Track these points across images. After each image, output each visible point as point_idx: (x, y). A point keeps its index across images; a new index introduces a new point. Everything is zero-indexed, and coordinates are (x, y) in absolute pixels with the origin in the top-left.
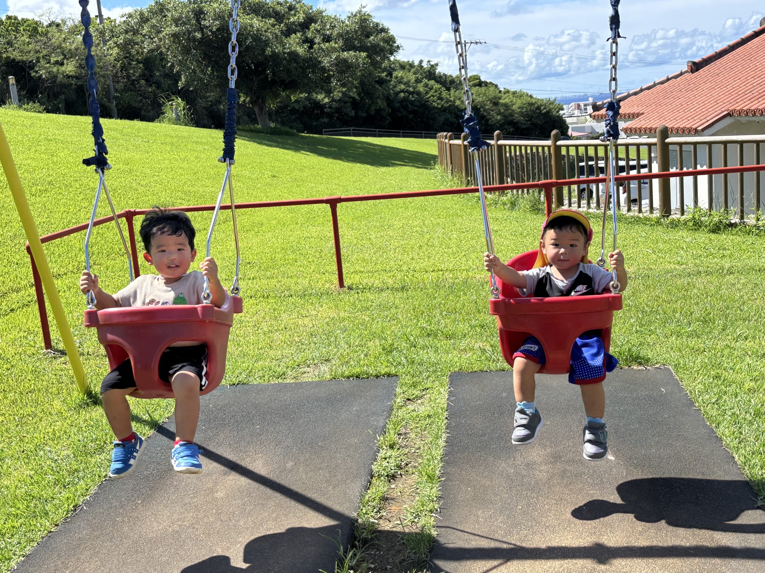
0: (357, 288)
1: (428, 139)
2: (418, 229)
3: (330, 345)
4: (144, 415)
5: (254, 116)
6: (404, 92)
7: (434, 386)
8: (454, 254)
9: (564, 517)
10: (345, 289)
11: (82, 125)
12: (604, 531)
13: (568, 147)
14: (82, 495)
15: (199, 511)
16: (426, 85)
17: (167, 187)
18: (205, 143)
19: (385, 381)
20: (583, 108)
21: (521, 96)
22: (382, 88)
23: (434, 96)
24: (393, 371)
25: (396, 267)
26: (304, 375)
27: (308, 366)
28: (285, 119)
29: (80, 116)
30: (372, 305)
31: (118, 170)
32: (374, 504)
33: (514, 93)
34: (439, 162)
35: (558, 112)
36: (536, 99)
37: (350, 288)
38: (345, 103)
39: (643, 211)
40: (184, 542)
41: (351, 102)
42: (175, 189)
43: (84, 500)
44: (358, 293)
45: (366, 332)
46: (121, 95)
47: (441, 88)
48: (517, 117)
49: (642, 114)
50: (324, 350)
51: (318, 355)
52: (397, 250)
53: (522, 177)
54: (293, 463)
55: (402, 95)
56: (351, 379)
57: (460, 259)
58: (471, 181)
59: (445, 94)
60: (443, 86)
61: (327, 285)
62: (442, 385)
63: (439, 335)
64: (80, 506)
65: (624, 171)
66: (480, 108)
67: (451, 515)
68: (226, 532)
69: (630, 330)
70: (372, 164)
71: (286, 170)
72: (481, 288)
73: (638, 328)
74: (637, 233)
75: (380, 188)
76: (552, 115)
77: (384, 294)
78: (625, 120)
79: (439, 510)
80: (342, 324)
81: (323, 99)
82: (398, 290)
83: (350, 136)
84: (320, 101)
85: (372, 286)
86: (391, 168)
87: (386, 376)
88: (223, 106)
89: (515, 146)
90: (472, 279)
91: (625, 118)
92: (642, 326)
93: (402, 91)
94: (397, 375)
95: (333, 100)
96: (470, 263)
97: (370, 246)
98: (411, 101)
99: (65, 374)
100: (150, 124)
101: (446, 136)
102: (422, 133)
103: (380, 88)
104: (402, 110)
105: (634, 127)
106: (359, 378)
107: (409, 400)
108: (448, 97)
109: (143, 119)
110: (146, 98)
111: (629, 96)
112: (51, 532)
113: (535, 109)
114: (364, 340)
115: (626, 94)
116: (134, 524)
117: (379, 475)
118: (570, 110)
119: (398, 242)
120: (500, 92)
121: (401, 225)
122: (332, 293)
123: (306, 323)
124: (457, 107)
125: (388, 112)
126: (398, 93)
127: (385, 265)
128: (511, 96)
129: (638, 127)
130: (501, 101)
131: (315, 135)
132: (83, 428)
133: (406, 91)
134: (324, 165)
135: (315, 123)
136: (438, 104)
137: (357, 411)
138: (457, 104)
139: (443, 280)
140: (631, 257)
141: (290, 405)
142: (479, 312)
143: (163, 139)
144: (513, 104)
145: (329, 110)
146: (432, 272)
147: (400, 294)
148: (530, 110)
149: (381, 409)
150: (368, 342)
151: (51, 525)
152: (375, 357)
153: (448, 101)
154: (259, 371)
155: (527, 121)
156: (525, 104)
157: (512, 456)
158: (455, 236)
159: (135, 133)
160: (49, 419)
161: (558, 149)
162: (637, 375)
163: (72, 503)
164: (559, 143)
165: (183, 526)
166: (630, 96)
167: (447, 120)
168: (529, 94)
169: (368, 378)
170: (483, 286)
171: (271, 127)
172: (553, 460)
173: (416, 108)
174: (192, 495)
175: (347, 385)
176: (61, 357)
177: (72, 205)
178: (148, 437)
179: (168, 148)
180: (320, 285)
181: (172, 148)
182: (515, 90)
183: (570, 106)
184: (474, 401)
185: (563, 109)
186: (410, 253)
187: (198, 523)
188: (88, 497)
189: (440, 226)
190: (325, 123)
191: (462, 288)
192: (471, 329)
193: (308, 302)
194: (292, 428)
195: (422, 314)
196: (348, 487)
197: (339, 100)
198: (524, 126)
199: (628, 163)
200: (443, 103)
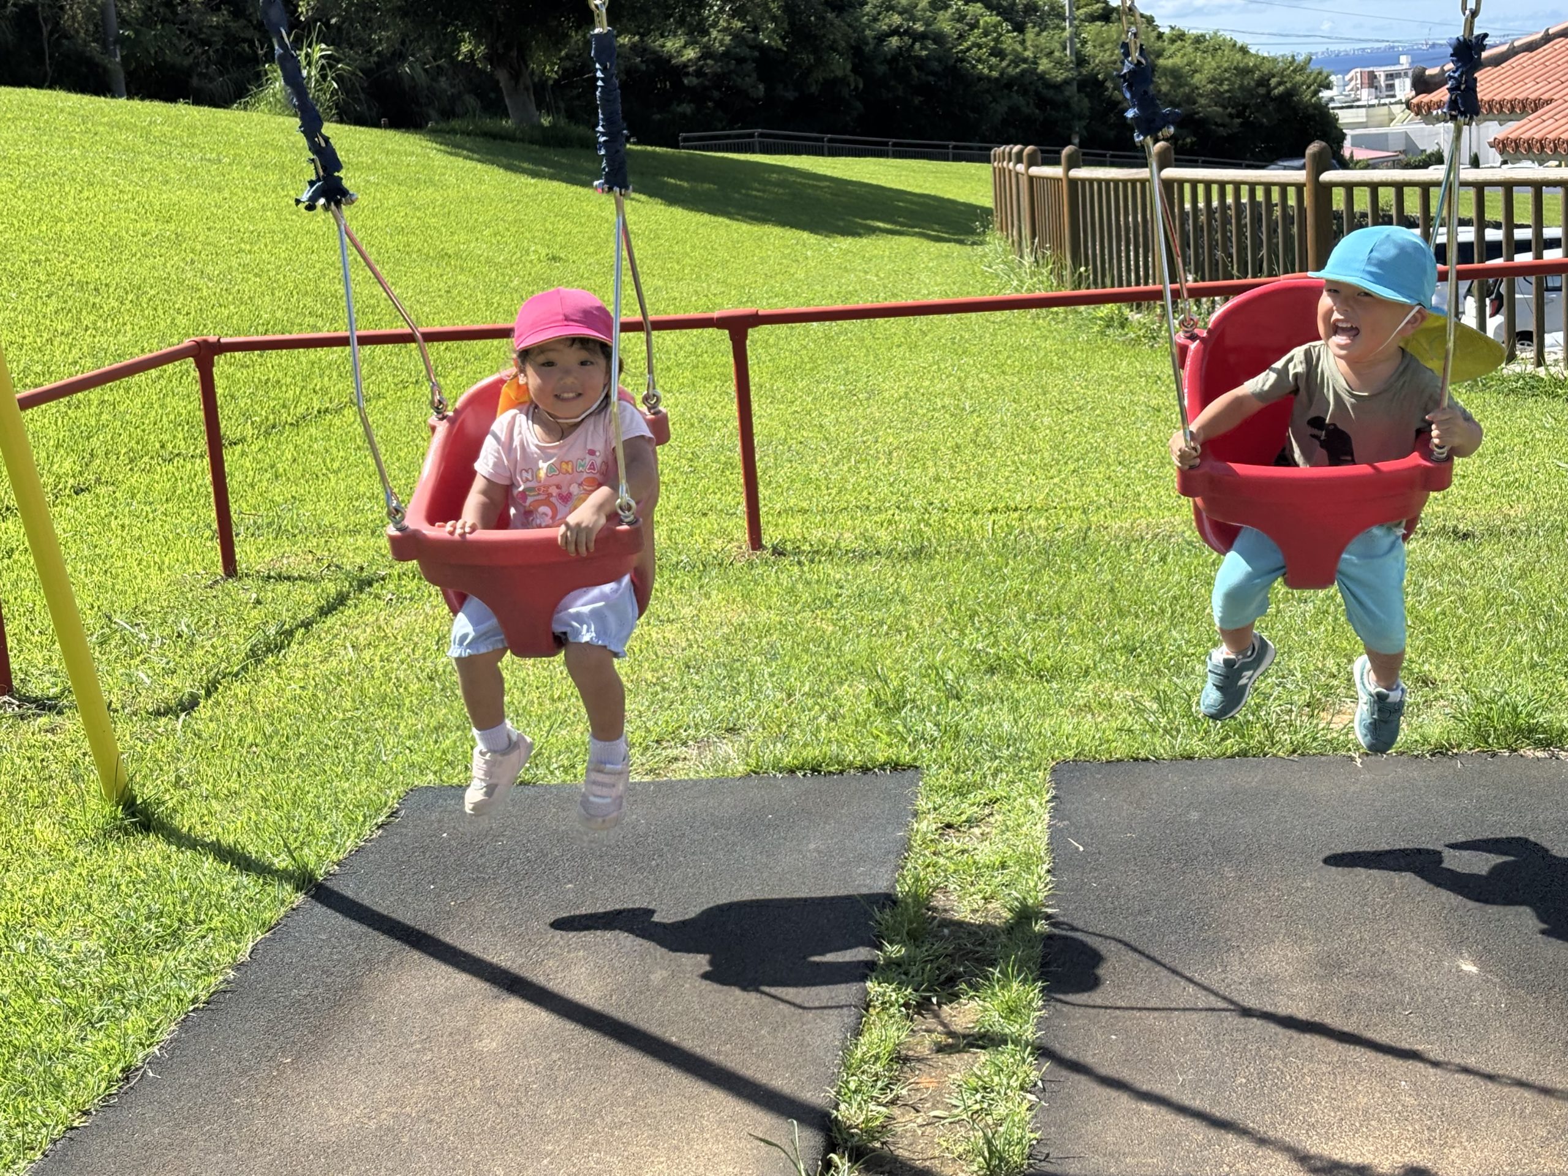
0: (797, 551)
1: (964, 163)
2: (947, 401)
3: (736, 692)
4: (277, 856)
5: (492, 95)
6: (900, 35)
7: (1014, 794)
8: (1046, 467)
9: (1352, 1104)
10: (767, 554)
11: (42, 115)
12: (1453, 1137)
13: (1349, 187)
14: (141, 1044)
15: (440, 1083)
16: (960, 17)
17: (277, 281)
18: (369, 168)
19: (887, 778)
20: (1383, 84)
21: (1216, 50)
22: (843, 20)
23: (980, 47)
24: (906, 755)
25: (894, 498)
26: (675, 766)
27: (684, 744)
28: (577, 103)
29: (35, 90)
30: (838, 595)
31: (144, 235)
32: (878, 1067)
33: (1199, 40)
34: (998, 225)
35: (1316, 93)
36: (1256, 56)
37: (779, 552)
38: (741, 61)
39: (1548, 363)
40: (409, 1153)
41: (755, 60)
42: (296, 287)
43: (147, 1056)
44: (799, 563)
45: (829, 662)
46: (137, 32)
47: (1000, 24)
48: (1204, 107)
49: (1549, 102)
50: (723, 703)
51: (707, 717)
52: (895, 454)
53: (1225, 266)
54: (665, 974)
55: (894, 41)
56: (800, 774)
57: (1064, 481)
58: (1088, 277)
59: (1010, 41)
60: (1006, 20)
61: (718, 544)
62: (1033, 792)
63: (1020, 670)
64: (137, 1070)
65: (1500, 256)
66: (1105, 80)
67: (1070, 1096)
68: (512, 1132)
69: (1514, 663)
70: (814, 227)
71: (585, 240)
72: (1123, 553)
73: (1536, 657)
74: (1531, 418)
75: (838, 293)
76: (1300, 102)
77: (868, 568)
78: (1501, 117)
79: (1040, 1083)
80: (764, 640)
81: (679, 52)
82: (906, 558)
83: (753, 152)
84: (671, 57)
85: (837, 545)
86: (865, 241)
87: (888, 767)
88: (411, 67)
89: (1208, 184)
90: (1098, 530)
91: (1501, 111)
92: (1545, 652)
93: (895, 32)
94: (917, 768)
95: (707, 53)
96: (1090, 490)
97: (824, 445)
98: (920, 57)
99: (55, 757)
100: (220, 113)
101: (1020, 153)
102: (946, 147)
103: (837, 22)
104: (892, 83)
105: (1525, 136)
106: (819, 772)
107: (949, 826)
108: (1019, 48)
109: (199, 100)
110: (203, 43)
111: (1513, 52)
112: (72, 1128)
113: (1252, 84)
114: (826, 680)
115: (1504, 48)
116: (280, 1111)
117: (883, 1003)
118: (1348, 88)
119: (897, 436)
120: (1160, 36)
121: (902, 391)
122: (731, 564)
123: (671, 636)
124: (1041, 77)
125: (856, 88)
126: (882, 38)
127: (865, 494)
128: (1190, 49)
129: (1537, 136)
130: (1161, 62)
131: (658, 149)
132: (123, 887)
133: (906, 32)
134: (687, 231)
135: (658, 117)
136: (991, 68)
137: (819, 852)
138: (1041, 68)
139: (1022, 532)
140: (1516, 480)
141: (646, 835)
142: (1122, 614)
143: (257, 153)
144: (1196, 71)
145: (695, 81)
146: (990, 512)
147: (909, 569)
148: (1241, 87)
149: (880, 849)
150: (836, 686)
151: (72, 1112)
152: (857, 721)
153: (1019, 60)
154: (559, 753)
155: (1231, 116)
156: (1226, 71)
157: (1217, 962)
158: (1047, 421)
159: (181, 137)
160: (30, 865)
161: (1323, 192)
162: (1534, 772)
163: (118, 1061)
164: (1327, 176)
165: (402, 1118)
166: (1517, 53)
167: (1014, 110)
168: (1239, 44)
169: (841, 772)
170: (1128, 548)
171: (542, 125)
172: (1322, 972)
173: (931, 79)
174: (418, 1046)
175: (788, 788)
176: (39, 716)
177: (29, 327)
178: (293, 910)
179: (273, 178)
180: (698, 542)
181: (281, 179)
182: (1200, 32)
183: (1347, 78)
184: (1115, 832)
185: (1328, 87)
186: (930, 464)
187: (438, 1108)
188: (156, 1049)
189: (1005, 393)
190: (684, 116)
191: (1075, 553)
192: (1103, 655)
193: (671, 584)
194: (656, 891)
195: (971, 618)
196: (810, 1031)
197: (726, 54)
198: (1222, 131)
199: (1509, 235)
200: (1004, 64)
